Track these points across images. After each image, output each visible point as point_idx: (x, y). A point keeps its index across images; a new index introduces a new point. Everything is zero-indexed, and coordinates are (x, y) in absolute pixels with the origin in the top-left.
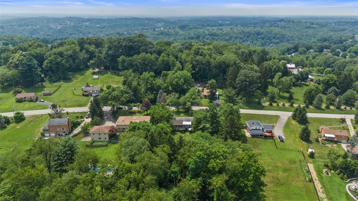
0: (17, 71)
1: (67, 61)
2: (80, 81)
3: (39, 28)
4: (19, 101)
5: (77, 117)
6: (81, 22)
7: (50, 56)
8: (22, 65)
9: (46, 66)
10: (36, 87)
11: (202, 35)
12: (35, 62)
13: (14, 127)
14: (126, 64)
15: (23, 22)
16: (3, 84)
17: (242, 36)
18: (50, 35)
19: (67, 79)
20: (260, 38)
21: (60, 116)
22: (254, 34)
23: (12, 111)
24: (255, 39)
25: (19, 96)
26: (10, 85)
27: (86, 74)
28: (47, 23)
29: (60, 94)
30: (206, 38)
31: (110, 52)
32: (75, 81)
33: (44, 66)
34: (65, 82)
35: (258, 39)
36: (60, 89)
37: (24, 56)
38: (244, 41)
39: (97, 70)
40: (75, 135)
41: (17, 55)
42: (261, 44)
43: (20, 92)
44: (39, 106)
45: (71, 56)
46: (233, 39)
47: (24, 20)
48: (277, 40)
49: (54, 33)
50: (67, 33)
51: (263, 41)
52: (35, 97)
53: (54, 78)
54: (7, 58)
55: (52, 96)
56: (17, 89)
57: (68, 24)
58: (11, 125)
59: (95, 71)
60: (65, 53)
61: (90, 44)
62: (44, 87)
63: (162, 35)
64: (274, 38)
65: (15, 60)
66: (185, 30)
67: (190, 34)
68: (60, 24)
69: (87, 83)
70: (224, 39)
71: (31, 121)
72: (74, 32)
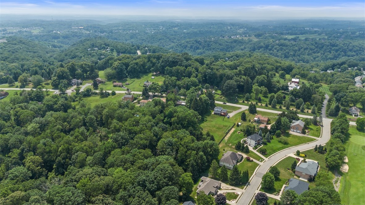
0: (115, 71)
1: (140, 68)
2: (145, 79)
3: (137, 33)
4: (115, 86)
5: (137, 96)
6: (171, 27)
7: (132, 65)
8: (118, 68)
9: (129, 70)
10: (123, 80)
11: (271, 45)
12: (124, 67)
13: (111, 97)
14: (168, 72)
15: (127, 26)
16: (108, 77)
17: (313, 47)
18: (144, 40)
19: (138, 77)
20: (333, 50)
21: (130, 94)
22: (328, 46)
23: (111, 90)
24: (327, 51)
25: (115, 84)
26: (112, 78)
27: (149, 75)
28: (144, 28)
29: (134, 85)
30: (274, 47)
31: (162, 64)
32: (142, 78)
33: (128, 70)
34: (137, 79)
35: (332, 51)
36: (134, 82)
37: (120, 64)
38: (314, 53)
39: (155, 73)
40: (134, 103)
41: (116, 63)
42: (333, 56)
43: (116, 82)
44: (123, 89)
45: (142, 65)
46: (302, 50)
47: (127, 25)
48: (353, 53)
49: (147, 38)
50: (157, 38)
51: (336, 53)
52: (122, 85)
53: (132, 76)
54: (112, 63)
55: (129, 85)
56: (114, 80)
57: (161, 30)
58: (110, 96)
59: (154, 74)
60: (139, 63)
61: (154, 58)
62: (127, 80)
63: (235, 43)
64: (350, 50)
65: (115, 65)
66: (261, 38)
67: (260, 43)
68: (154, 30)
69: (148, 80)
70: (293, 50)
71: (118, 96)
72: (163, 38)
